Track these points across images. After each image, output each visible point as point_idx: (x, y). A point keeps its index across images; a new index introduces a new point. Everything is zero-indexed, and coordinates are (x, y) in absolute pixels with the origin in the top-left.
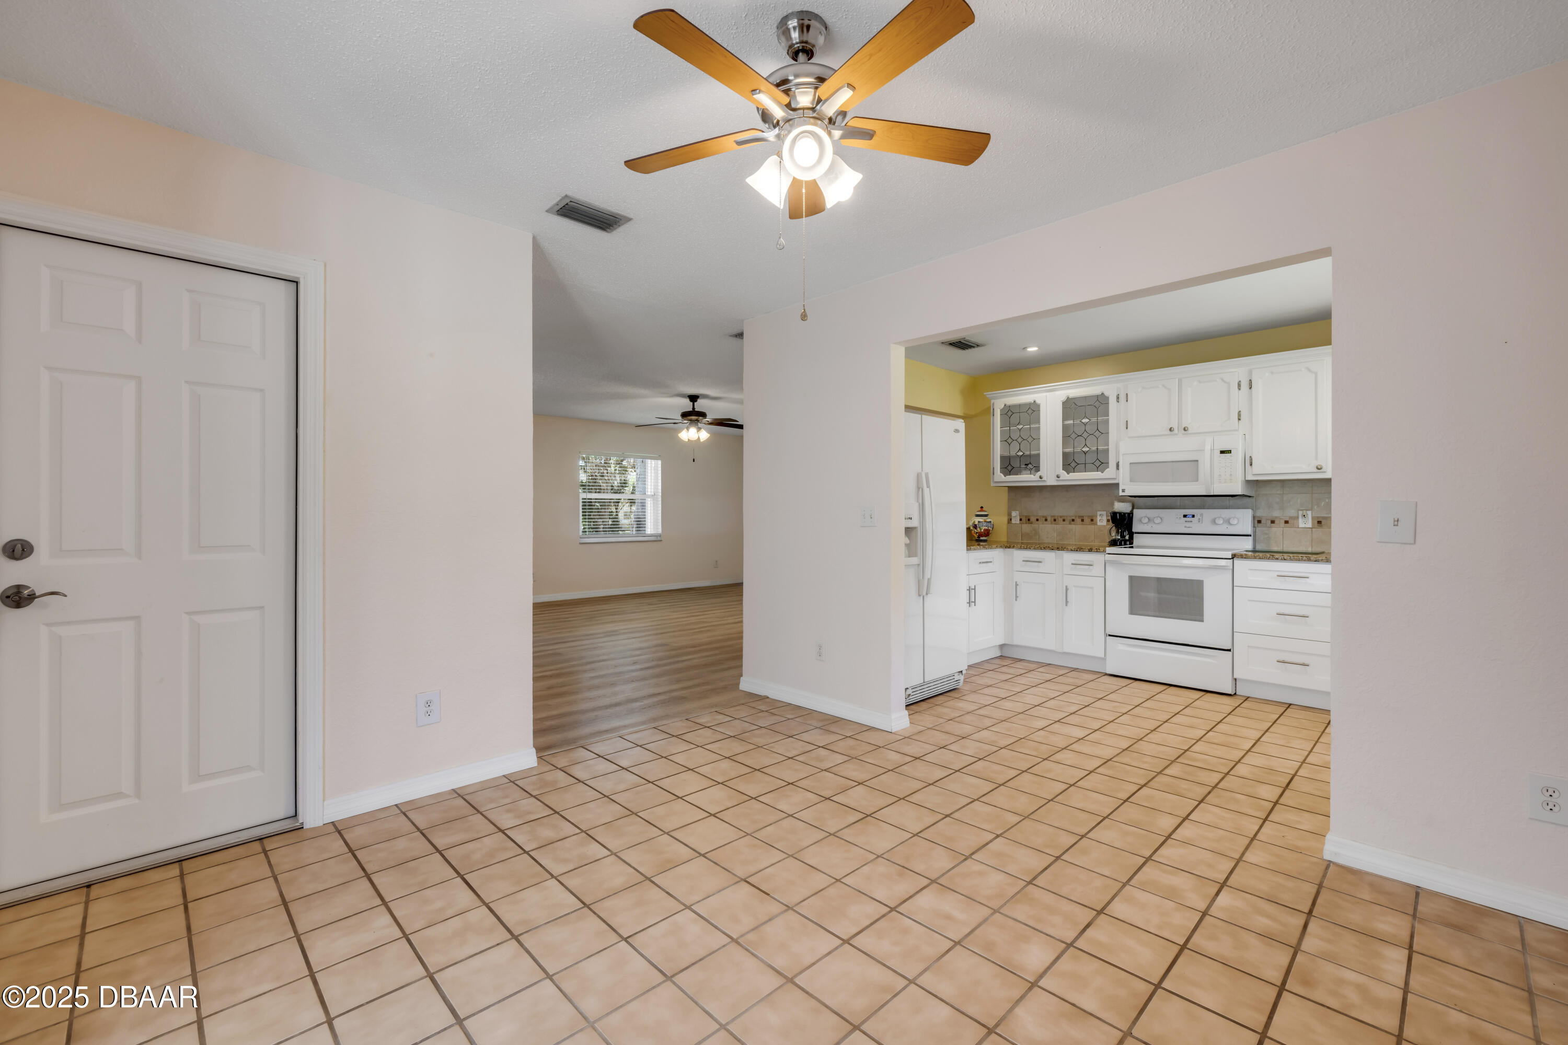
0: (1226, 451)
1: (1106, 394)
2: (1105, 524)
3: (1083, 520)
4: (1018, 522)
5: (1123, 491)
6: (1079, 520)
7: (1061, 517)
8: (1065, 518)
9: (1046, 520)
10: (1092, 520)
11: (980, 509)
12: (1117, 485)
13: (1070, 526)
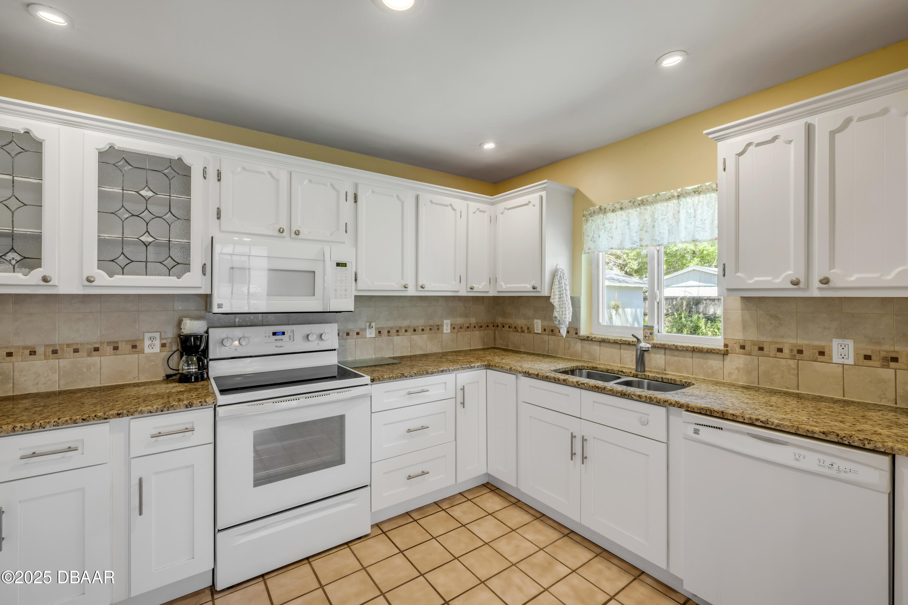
0: (342, 264)
1: (187, 161)
2: (159, 351)
3: (116, 348)
5: (220, 306)
8: (79, 347)
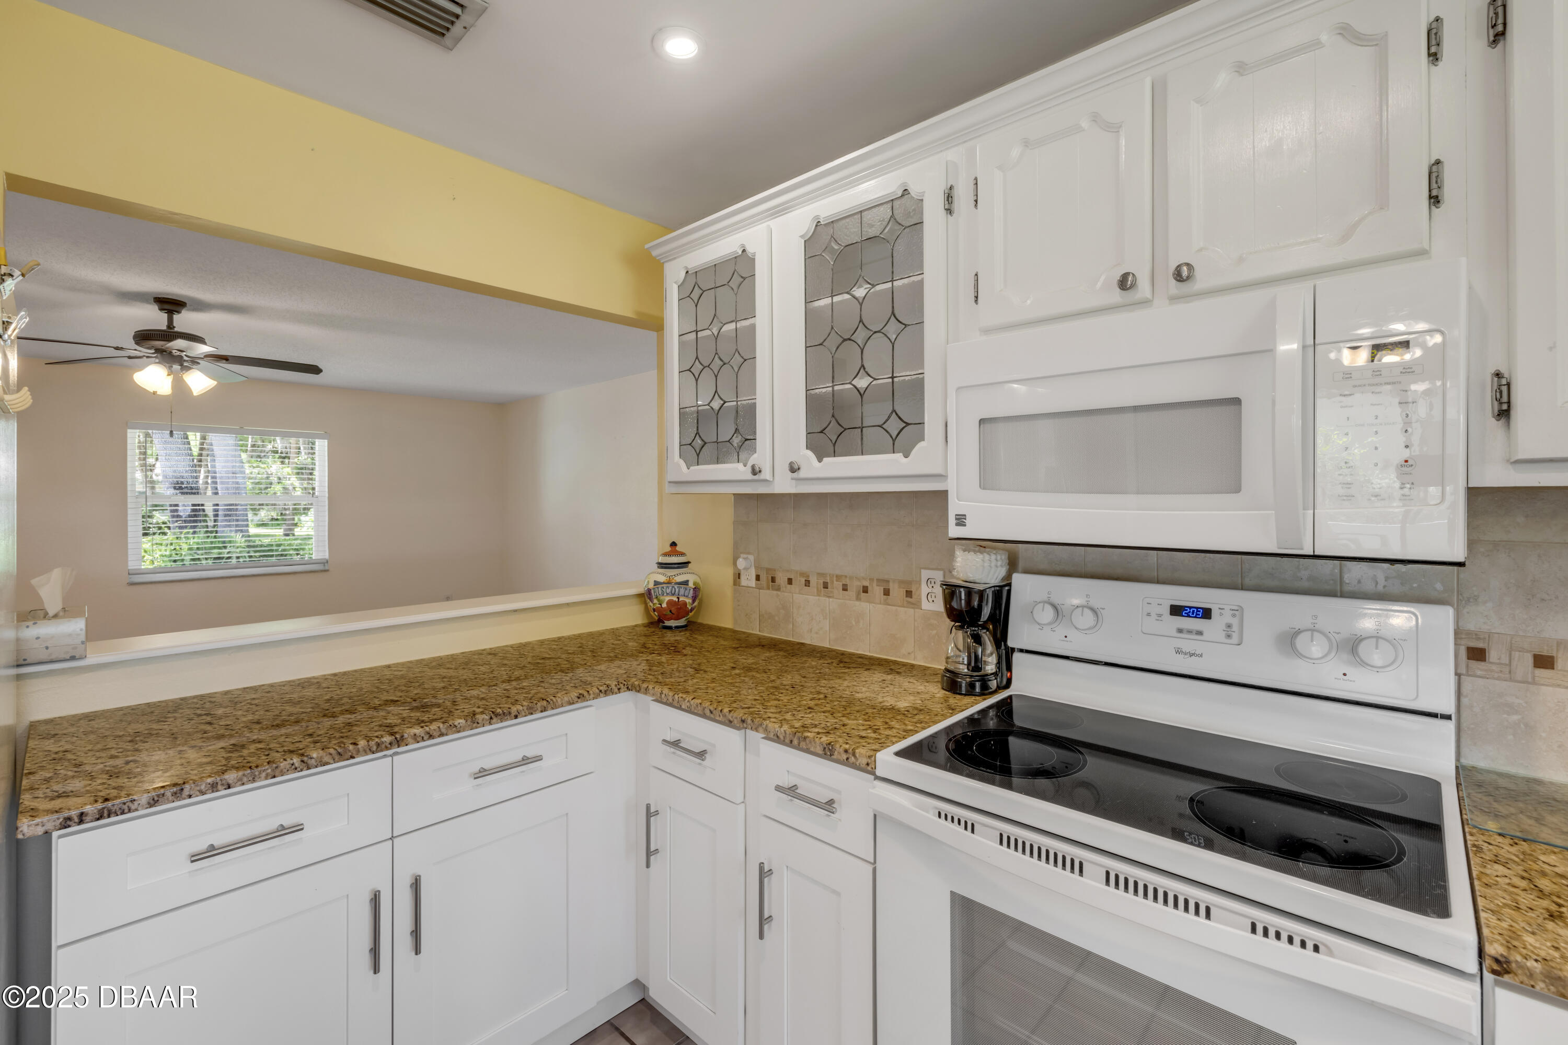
1: (916, 190)
3: (887, 592)
4: (753, 583)
6: (877, 591)
7: (839, 577)
8: (848, 582)
9: (807, 583)
10: (909, 594)
11: (668, 549)
12: (943, 495)
13: (857, 603)
